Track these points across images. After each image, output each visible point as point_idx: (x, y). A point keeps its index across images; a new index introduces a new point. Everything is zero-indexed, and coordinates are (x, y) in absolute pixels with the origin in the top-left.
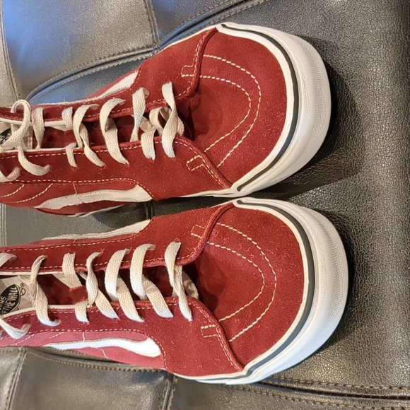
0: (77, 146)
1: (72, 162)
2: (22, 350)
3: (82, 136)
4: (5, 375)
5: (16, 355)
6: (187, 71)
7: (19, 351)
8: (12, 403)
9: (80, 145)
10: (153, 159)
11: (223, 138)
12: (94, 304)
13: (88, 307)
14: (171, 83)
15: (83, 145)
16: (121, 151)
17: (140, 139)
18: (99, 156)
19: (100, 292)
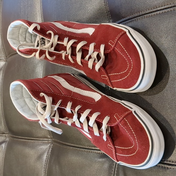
0: (66, 53)
1: (63, 58)
2: (51, 142)
3: (69, 51)
4: (44, 152)
5: (49, 144)
6: (111, 43)
7: (49, 143)
8: (48, 163)
9: (68, 53)
10: (91, 69)
11: (116, 74)
12: (74, 122)
13: (72, 122)
14: (104, 45)
15: (69, 54)
16: (81, 62)
17: (89, 60)
18: (73, 60)
19: (77, 119)
